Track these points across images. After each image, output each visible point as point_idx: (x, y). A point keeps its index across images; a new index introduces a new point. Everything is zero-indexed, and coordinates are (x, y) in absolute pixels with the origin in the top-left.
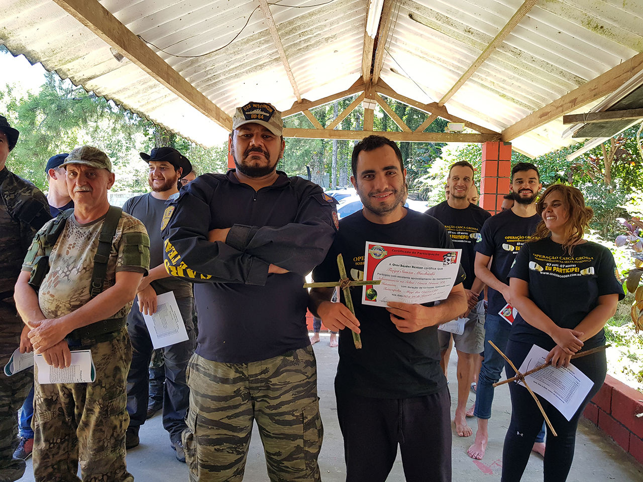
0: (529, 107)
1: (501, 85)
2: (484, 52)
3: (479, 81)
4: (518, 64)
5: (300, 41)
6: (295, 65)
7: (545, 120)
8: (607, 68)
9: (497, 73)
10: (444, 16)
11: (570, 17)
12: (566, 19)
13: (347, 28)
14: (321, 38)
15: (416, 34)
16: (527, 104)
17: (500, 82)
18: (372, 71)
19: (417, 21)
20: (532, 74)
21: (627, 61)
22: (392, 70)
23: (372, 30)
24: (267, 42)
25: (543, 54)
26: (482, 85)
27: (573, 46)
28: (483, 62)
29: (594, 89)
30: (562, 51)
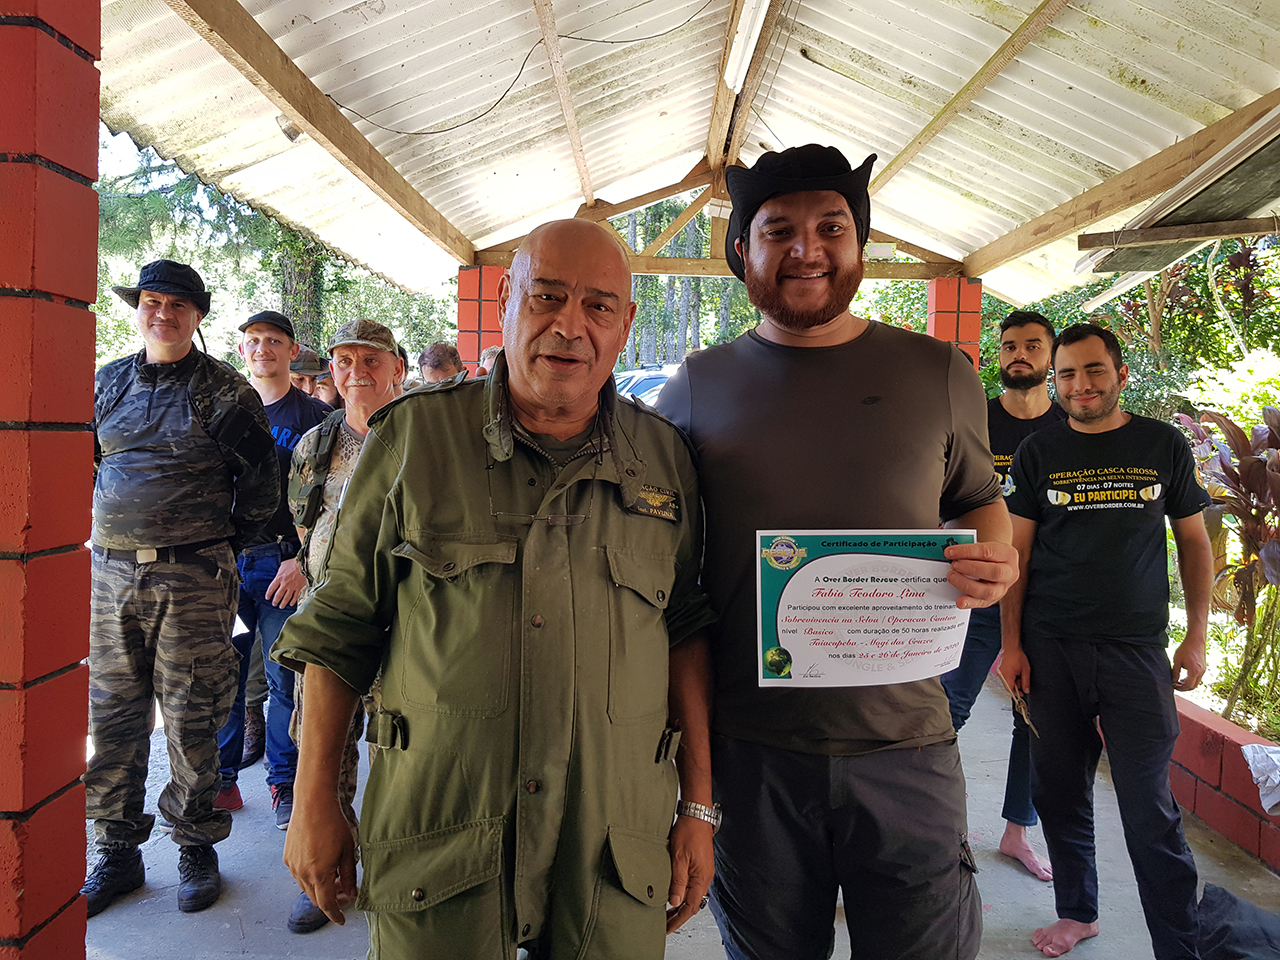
0: (1014, 216)
1: (965, 175)
2: (936, 119)
3: (925, 168)
4: (995, 140)
5: (603, 98)
6: (590, 139)
7: (1044, 239)
8: (1154, 150)
9: (957, 154)
10: (865, 55)
11: (1088, 63)
12: (1081, 66)
13: (689, 73)
14: (640, 92)
15: (812, 83)
16: (1011, 209)
17: (962, 169)
18: (727, 149)
19: (815, 62)
20: (1022, 158)
22: (763, 145)
23: (735, 75)
25: (1042, 124)
26: (930, 176)
27: (1094, 112)
28: (934, 135)
29: (1131, 186)
30: (1075, 119)
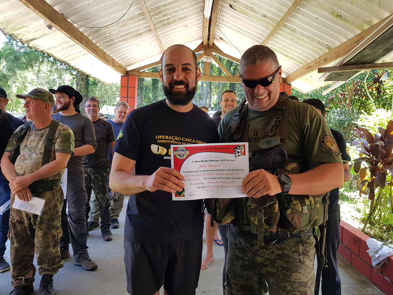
0: (301, 63)
1: (284, 49)
2: (274, 29)
3: (272, 46)
4: (294, 37)
5: (164, 20)
6: (161, 34)
7: (310, 70)
8: (345, 40)
9: (282, 42)
10: (250, 7)
11: (322, 9)
12: (320, 10)
13: (193, 12)
14: (177, 18)
15: (234, 17)
16: (300, 60)
17: (284, 47)
18: (208, 39)
19: (234, 9)
20: (302, 43)
21: (355, 36)
22: (220, 38)
23: (207, 14)
24: (143, 19)
25: (308, 31)
27: (325, 27)
28: (273, 35)
29: (337, 53)
30: (318, 29)
